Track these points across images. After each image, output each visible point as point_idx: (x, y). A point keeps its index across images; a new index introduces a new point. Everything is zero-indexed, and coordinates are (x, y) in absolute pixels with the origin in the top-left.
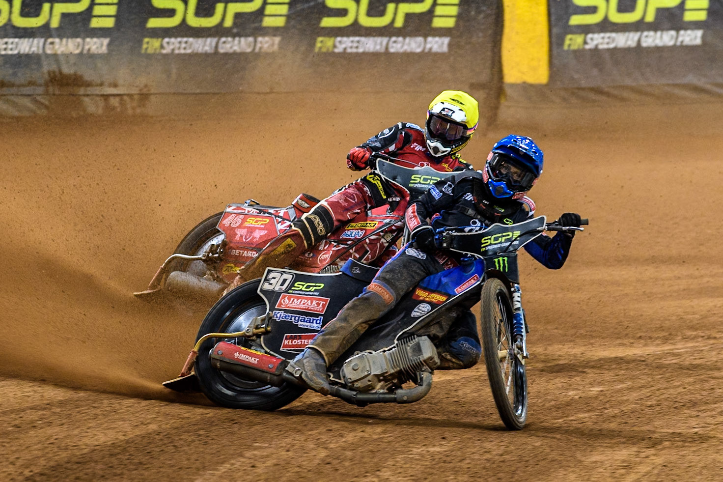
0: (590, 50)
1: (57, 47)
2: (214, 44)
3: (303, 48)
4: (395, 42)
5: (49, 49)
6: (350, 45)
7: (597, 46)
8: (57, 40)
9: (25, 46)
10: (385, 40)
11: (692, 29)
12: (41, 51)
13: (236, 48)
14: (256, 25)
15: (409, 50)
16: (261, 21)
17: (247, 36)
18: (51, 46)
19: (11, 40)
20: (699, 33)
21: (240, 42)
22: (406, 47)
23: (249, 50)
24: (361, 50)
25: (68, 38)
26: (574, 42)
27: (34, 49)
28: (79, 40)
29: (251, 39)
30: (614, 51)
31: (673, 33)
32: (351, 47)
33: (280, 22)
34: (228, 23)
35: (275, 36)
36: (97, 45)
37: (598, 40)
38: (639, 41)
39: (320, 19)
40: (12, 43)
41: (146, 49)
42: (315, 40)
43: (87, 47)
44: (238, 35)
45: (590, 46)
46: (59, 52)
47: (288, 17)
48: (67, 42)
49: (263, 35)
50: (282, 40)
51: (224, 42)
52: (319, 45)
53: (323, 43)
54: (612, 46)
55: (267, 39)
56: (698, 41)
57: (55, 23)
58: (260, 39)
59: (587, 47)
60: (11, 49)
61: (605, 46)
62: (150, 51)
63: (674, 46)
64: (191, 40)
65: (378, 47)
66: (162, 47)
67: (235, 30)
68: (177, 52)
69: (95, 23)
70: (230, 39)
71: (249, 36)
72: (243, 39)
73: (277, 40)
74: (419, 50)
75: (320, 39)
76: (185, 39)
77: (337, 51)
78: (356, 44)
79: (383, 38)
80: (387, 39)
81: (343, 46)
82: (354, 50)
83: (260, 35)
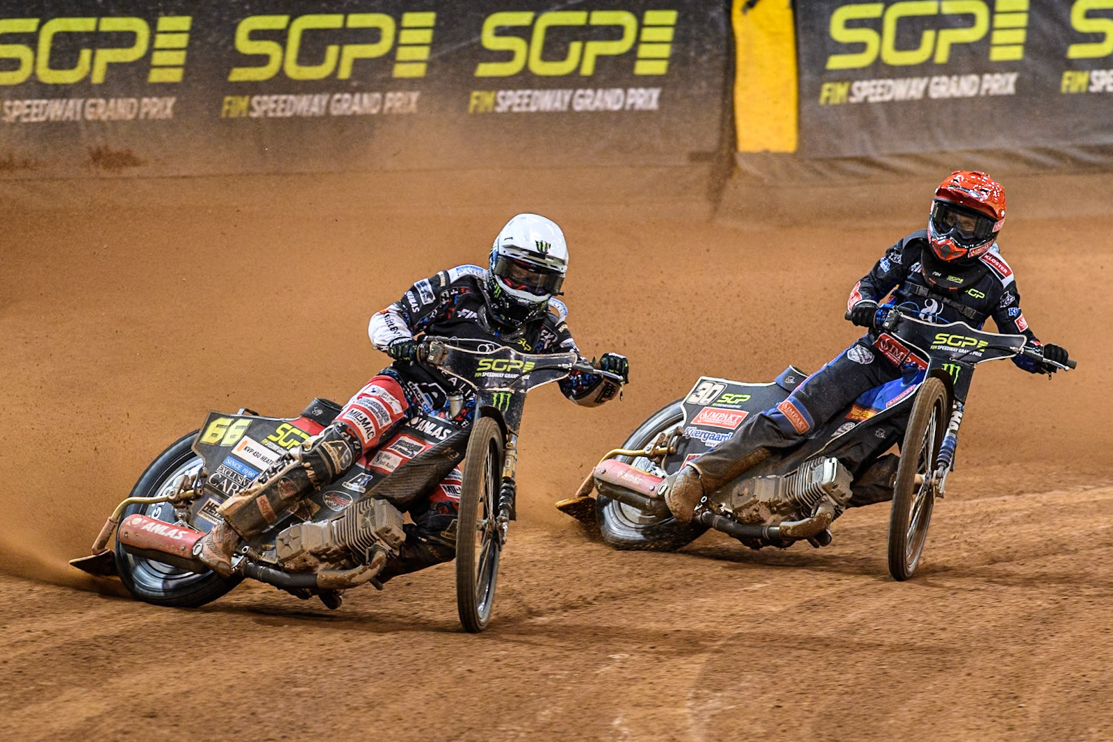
0: (857, 104)
1: (100, 110)
2: (324, 103)
3: (452, 107)
4: (582, 96)
5: (90, 113)
6: (518, 101)
7: (866, 98)
8: (102, 101)
9: (56, 109)
10: (567, 94)
11: (1002, 73)
12: (78, 117)
13: (356, 108)
14: (385, 75)
15: (602, 108)
16: (391, 69)
17: (371, 91)
18: (92, 110)
19: (36, 102)
20: (1012, 78)
21: (361, 100)
22: (596, 104)
23: (374, 111)
24: (533, 109)
25: (117, 97)
26: (834, 93)
27: (69, 114)
28: (133, 100)
29: (377, 95)
30: (891, 105)
31: (973, 78)
32: (519, 105)
33: (419, 71)
34: (345, 73)
35: (411, 90)
36: (159, 108)
37: (868, 90)
38: (926, 91)
39: (475, 67)
40: (37, 107)
41: (228, 111)
42: (468, 94)
43: (144, 110)
44: (361, 90)
45: (857, 98)
46: (104, 118)
47: (430, 64)
48: (116, 103)
49: (395, 90)
50: (423, 94)
51: (339, 101)
52: (474, 102)
53: (481, 100)
54: (887, 98)
55: (399, 94)
56: (1011, 89)
57: (98, 77)
58: (390, 95)
59: (853, 100)
60: (36, 115)
61: (878, 99)
62: (233, 115)
63: (976, 97)
64: (291, 98)
65: (557, 105)
66: (250, 108)
67: (355, 84)
68: (271, 114)
69: (155, 76)
70: (347, 96)
71: (375, 91)
72: (366, 96)
73: (415, 96)
74: (617, 107)
75: (476, 94)
76: (283, 97)
77: (499, 110)
78: (526, 100)
79: (565, 92)
80: (570, 92)
81: (508, 103)
82: (524, 109)
83: (390, 90)
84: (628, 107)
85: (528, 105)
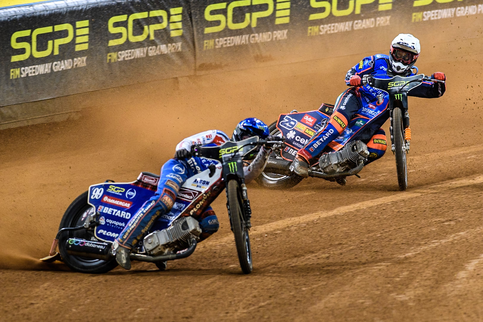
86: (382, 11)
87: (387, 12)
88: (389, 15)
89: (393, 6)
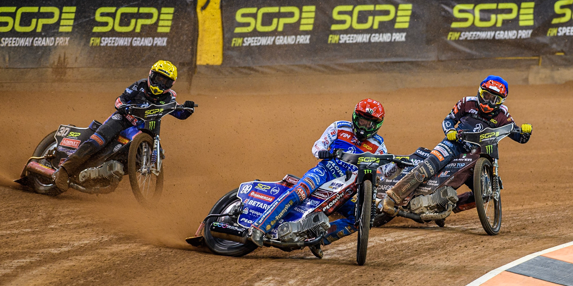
0: (246, 46)
2: (31, 41)
3: (82, 44)
4: (136, 40)
6: (110, 42)
7: (250, 44)
10: (130, 39)
11: (304, 35)
13: (44, 43)
14: (56, 31)
15: (144, 45)
16: (58, 28)
20: (308, 37)
22: (142, 43)
24: (116, 45)
26: (237, 42)
29: (53, 38)
30: (260, 47)
31: (294, 37)
32: (110, 43)
33: (69, 29)
34: (39, 30)
35: (66, 36)
37: (250, 41)
38: (274, 41)
39: (92, 29)
42: (90, 39)
44: (45, 36)
45: (246, 44)
47: (74, 26)
49: (60, 36)
50: (71, 39)
51: (37, 40)
52: (91, 42)
53: (94, 41)
54: (258, 44)
55: (62, 38)
56: (308, 41)
58: (57, 38)
59: (244, 45)
61: (255, 44)
63: (294, 44)
64: (17, 39)
65: (126, 43)
67: (43, 34)
68: (9, 45)
71: (51, 37)
73: (67, 39)
74: (150, 45)
75: (92, 39)
76: (14, 39)
77: (102, 45)
78: (113, 42)
79: (129, 38)
80: (131, 38)
81: (106, 42)
82: (112, 45)
83: (58, 36)
84: (154, 45)
85: (114, 43)
86: (61, 32)
87: (67, 34)
88: (69, 36)
89: (73, 29)
